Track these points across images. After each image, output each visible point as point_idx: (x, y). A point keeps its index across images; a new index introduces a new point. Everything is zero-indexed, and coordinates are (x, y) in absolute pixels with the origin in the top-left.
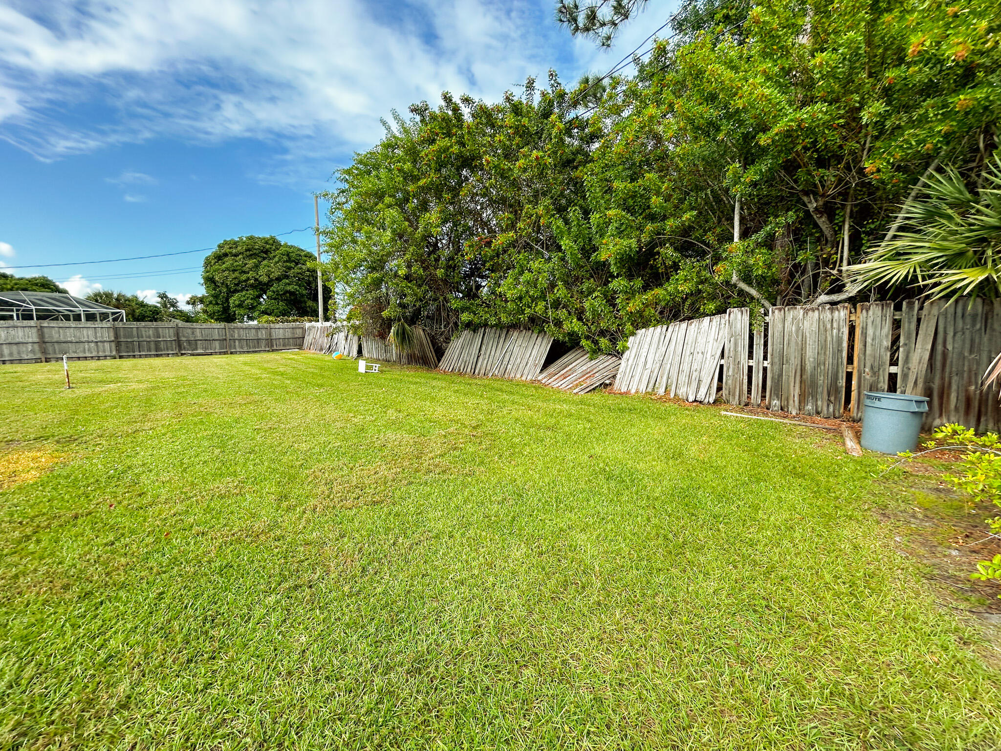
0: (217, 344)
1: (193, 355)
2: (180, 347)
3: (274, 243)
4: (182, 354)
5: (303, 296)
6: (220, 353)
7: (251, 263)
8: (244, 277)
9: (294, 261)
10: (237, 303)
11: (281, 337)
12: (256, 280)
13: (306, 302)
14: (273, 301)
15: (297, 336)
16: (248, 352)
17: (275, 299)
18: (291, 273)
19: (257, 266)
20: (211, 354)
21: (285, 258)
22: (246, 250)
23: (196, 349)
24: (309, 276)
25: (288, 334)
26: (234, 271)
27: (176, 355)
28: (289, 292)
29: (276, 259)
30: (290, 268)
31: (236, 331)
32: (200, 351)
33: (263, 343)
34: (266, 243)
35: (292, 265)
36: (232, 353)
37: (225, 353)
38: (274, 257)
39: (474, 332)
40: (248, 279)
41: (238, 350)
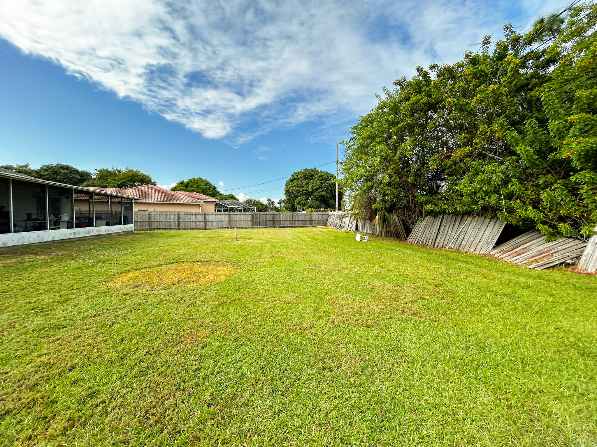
0: (288, 222)
1: (279, 227)
2: (274, 224)
3: (316, 171)
4: (275, 227)
5: (328, 197)
6: (290, 227)
7: (305, 182)
8: (302, 189)
9: (325, 180)
10: (298, 202)
11: (317, 219)
12: (307, 190)
13: (329, 201)
14: (314, 201)
15: (324, 219)
16: (301, 227)
17: (315, 200)
18: (323, 186)
19: (307, 184)
20: (286, 227)
21: (321, 178)
22: (303, 176)
23: (280, 225)
24: (331, 187)
25: (320, 218)
26: (298, 186)
27: (272, 227)
28: (322, 196)
29: (316, 179)
30: (322, 183)
31: (297, 216)
32: (281, 226)
33: (308, 222)
34: (312, 171)
35: (324, 182)
36: (294, 227)
37: (292, 227)
38: (316, 178)
40: (303, 190)
41: (297, 226)
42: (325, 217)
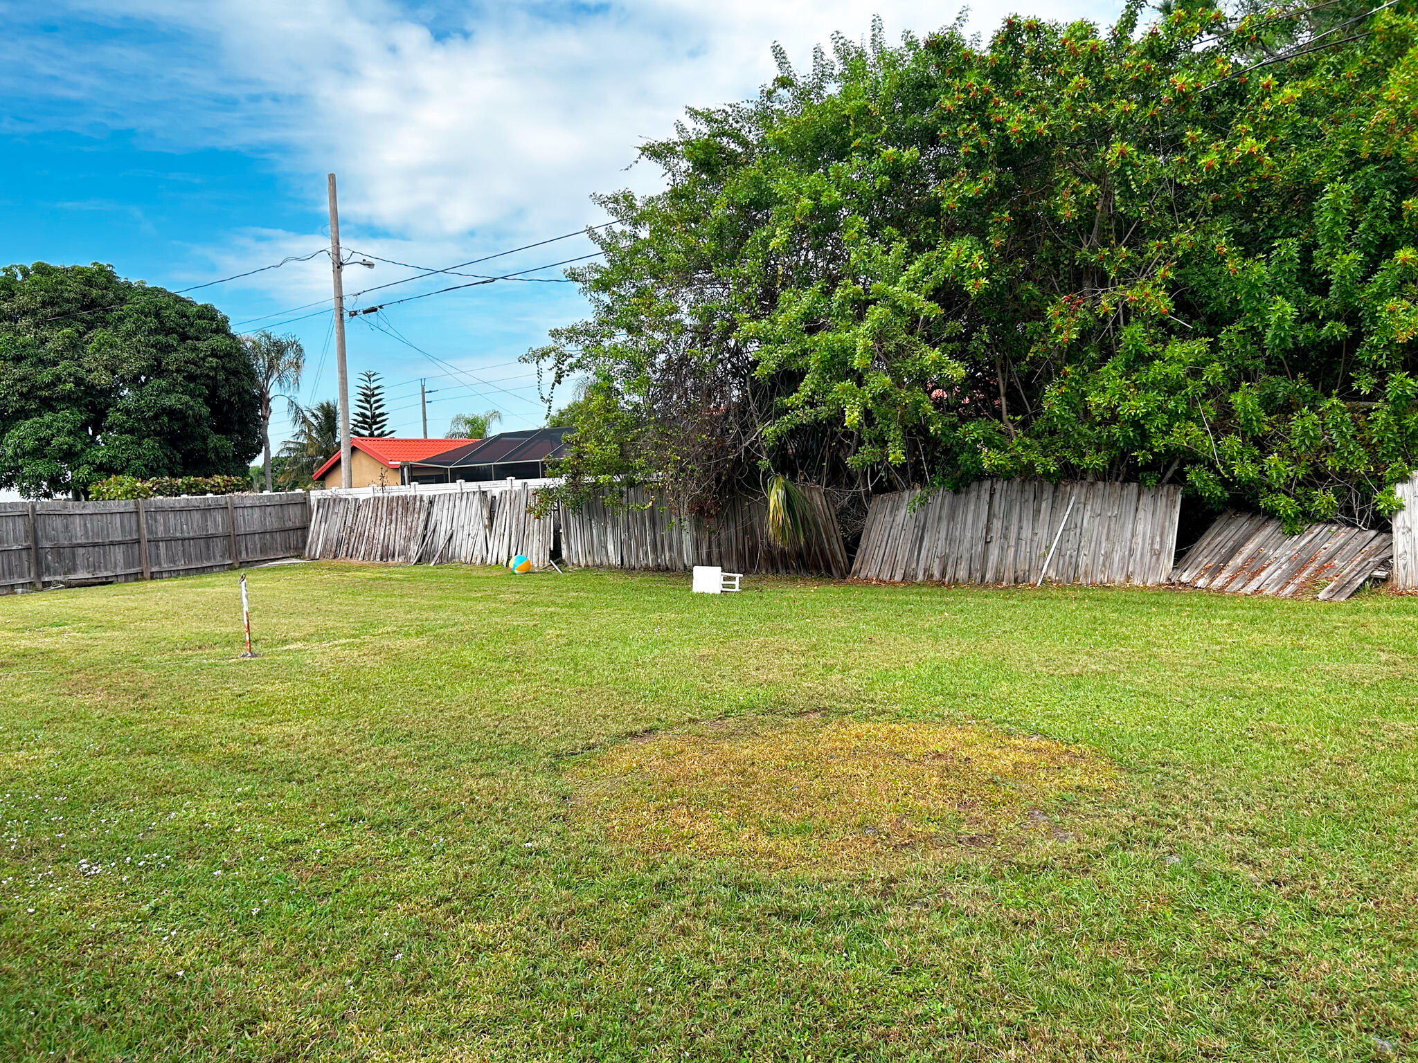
0: (118, 554)
1: (69, 586)
2: (40, 566)
3: (102, 278)
4: (46, 585)
5: (198, 419)
6: (127, 578)
7: (57, 338)
8: (45, 376)
9: (173, 331)
10: (29, 444)
11: (256, 527)
12: (79, 382)
13: (205, 439)
14: (128, 437)
15: (290, 524)
16: (187, 572)
17: (131, 431)
18: (170, 361)
19: (74, 347)
20: (106, 582)
21: (152, 323)
22: (44, 304)
23: (74, 569)
24: (215, 369)
25: (272, 522)
26: (18, 359)
27: (31, 587)
28: (171, 413)
29: (129, 325)
30: (167, 349)
31: (160, 518)
32: (82, 575)
33: (218, 546)
34: (89, 282)
35: (173, 340)
36: (153, 577)
37: (138, 577)
38: (121, 319)
39: (957, 492)
40: (58, 379)
41: (165, 566)
42: (294, 515)
